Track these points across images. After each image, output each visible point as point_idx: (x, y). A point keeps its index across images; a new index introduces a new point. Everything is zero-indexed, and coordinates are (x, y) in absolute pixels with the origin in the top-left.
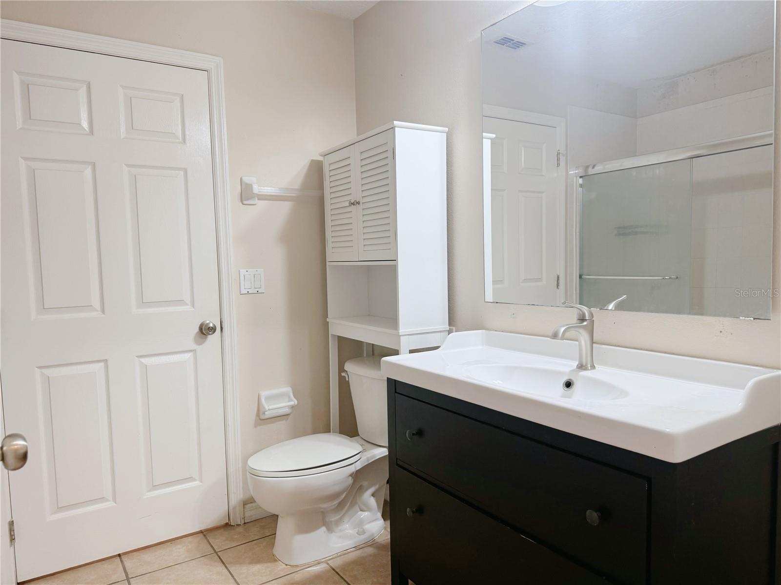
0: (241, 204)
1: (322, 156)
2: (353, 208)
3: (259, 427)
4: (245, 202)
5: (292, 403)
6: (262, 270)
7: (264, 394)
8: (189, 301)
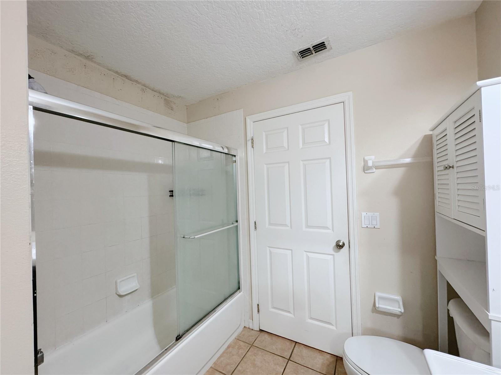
0: (364, 173)
1: (432, 131)
2: (447, 172)
3: (374, 314)
4: (366, 172)
5: (400, 310)
6: (379, 213)
7: (378, 294)
8: (331, 228)
